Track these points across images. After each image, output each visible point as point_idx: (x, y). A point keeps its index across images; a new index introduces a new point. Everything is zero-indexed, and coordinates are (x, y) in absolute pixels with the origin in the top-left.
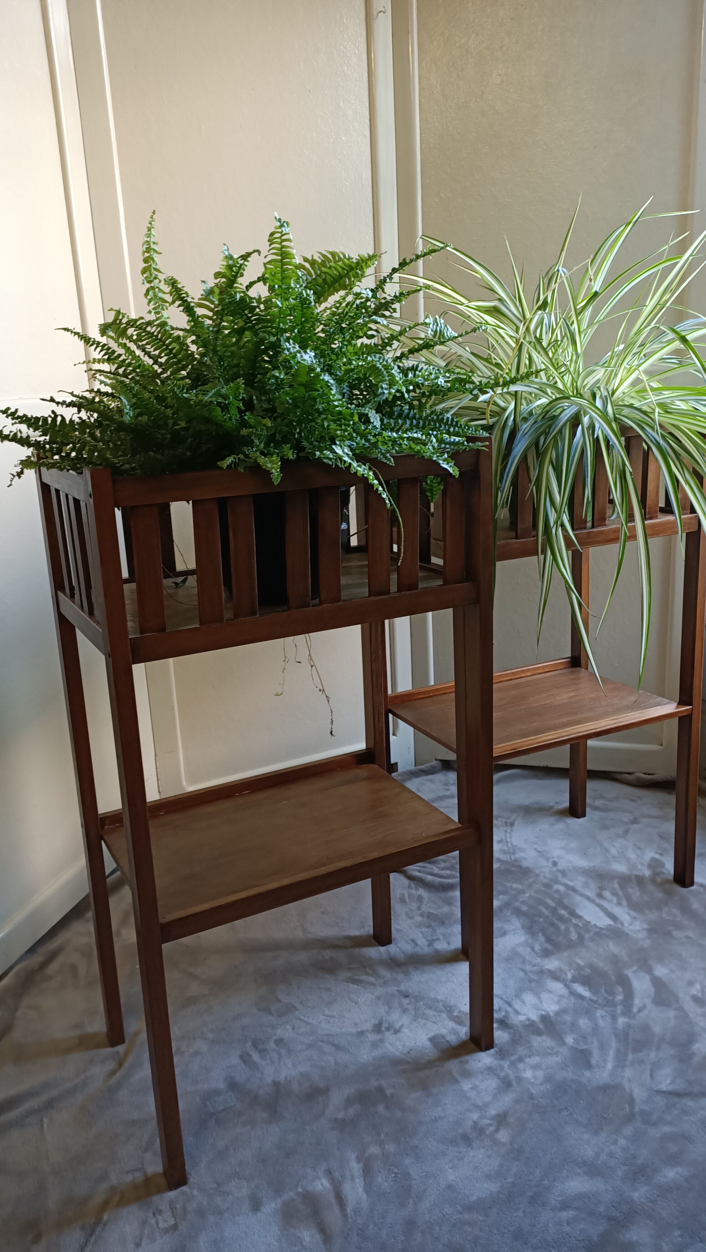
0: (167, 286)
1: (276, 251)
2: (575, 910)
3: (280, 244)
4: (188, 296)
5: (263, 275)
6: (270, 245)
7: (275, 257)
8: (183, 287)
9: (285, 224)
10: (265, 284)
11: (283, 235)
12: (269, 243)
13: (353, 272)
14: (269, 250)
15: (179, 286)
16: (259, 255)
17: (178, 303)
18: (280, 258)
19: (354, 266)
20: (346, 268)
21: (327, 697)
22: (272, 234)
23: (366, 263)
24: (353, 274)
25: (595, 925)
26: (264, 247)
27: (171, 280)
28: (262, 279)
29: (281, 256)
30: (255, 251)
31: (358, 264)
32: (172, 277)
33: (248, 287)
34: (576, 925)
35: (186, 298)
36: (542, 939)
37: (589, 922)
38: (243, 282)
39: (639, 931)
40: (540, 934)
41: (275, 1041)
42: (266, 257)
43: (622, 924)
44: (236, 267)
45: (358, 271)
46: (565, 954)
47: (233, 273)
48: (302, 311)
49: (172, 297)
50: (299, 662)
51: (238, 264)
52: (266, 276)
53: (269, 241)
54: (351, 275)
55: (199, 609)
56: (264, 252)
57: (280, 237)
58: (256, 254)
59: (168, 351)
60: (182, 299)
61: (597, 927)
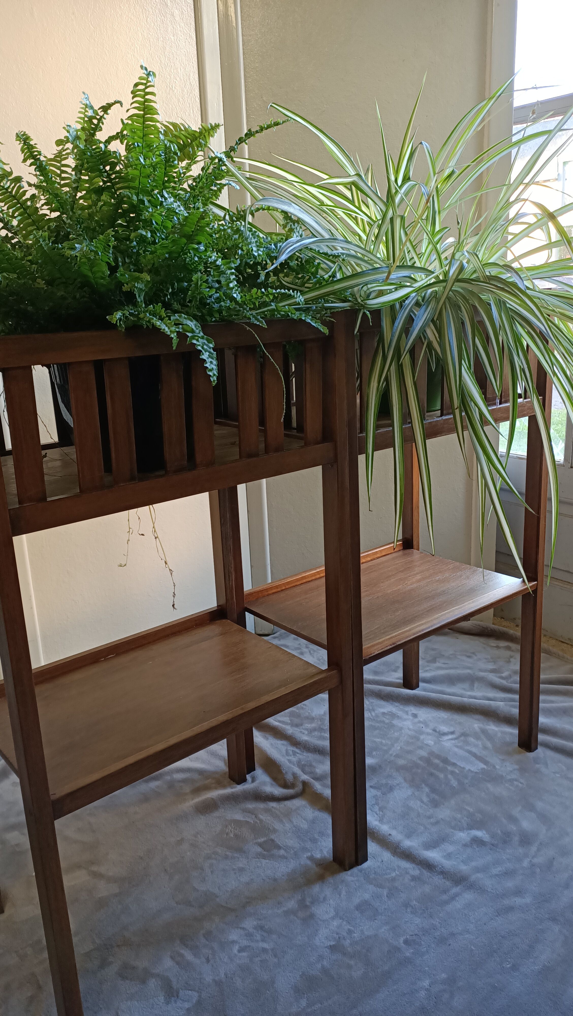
0: (18, 142)
1: (138, 105)
2: (447, 758)
3: (143, 97)
4: (40, 155)
5: (122, 131)
6: (133, 98)
7: (136, 112)
8: (35, 144)
9: (151, 73)
10: (122, 143)
11: (146, 88)
12: (132, 95)
13: (197, 142)
14: (132, 104)
15: (32, 143)
16: (122, 106)
17: (29, 162)
18: (142, 112)
19: (197, 135)
20: (189, 137)
21: (170, 570)
22: (136, 85)
23: (209, 133)
24: (196, 144)
25: (469, 770)
26: (127, 99)
27: (23, 135)
28: (119, 136)
29: (144, 110)
30: (116, 102)
31: (201, 133)
32: (25, 132)
33: (108, 142)
34: (452, 773)
35: (38, 157)
36: (427, 790)
37: (464, 768)
38: (101, 136)
39: (511, 771)
40: (423, 785)
41: (204, 936)
42: (128, 111)
43: (494, 767)
44: (97, 119)
45: (201, 140)
46: (453, 802)
47: (93, 126)
48: (165, 169)
49: (23, 154)
50: (143, 535)
51: (98, 115)
52: (125, 132)
53: (132, 93)
54: (195, 145)
55: (79, 475)
56: (126, 105)
57: (143, 90)
58: (119, 105)
59: (22, 210)
60: (34, 157)
61: (472, 772)
